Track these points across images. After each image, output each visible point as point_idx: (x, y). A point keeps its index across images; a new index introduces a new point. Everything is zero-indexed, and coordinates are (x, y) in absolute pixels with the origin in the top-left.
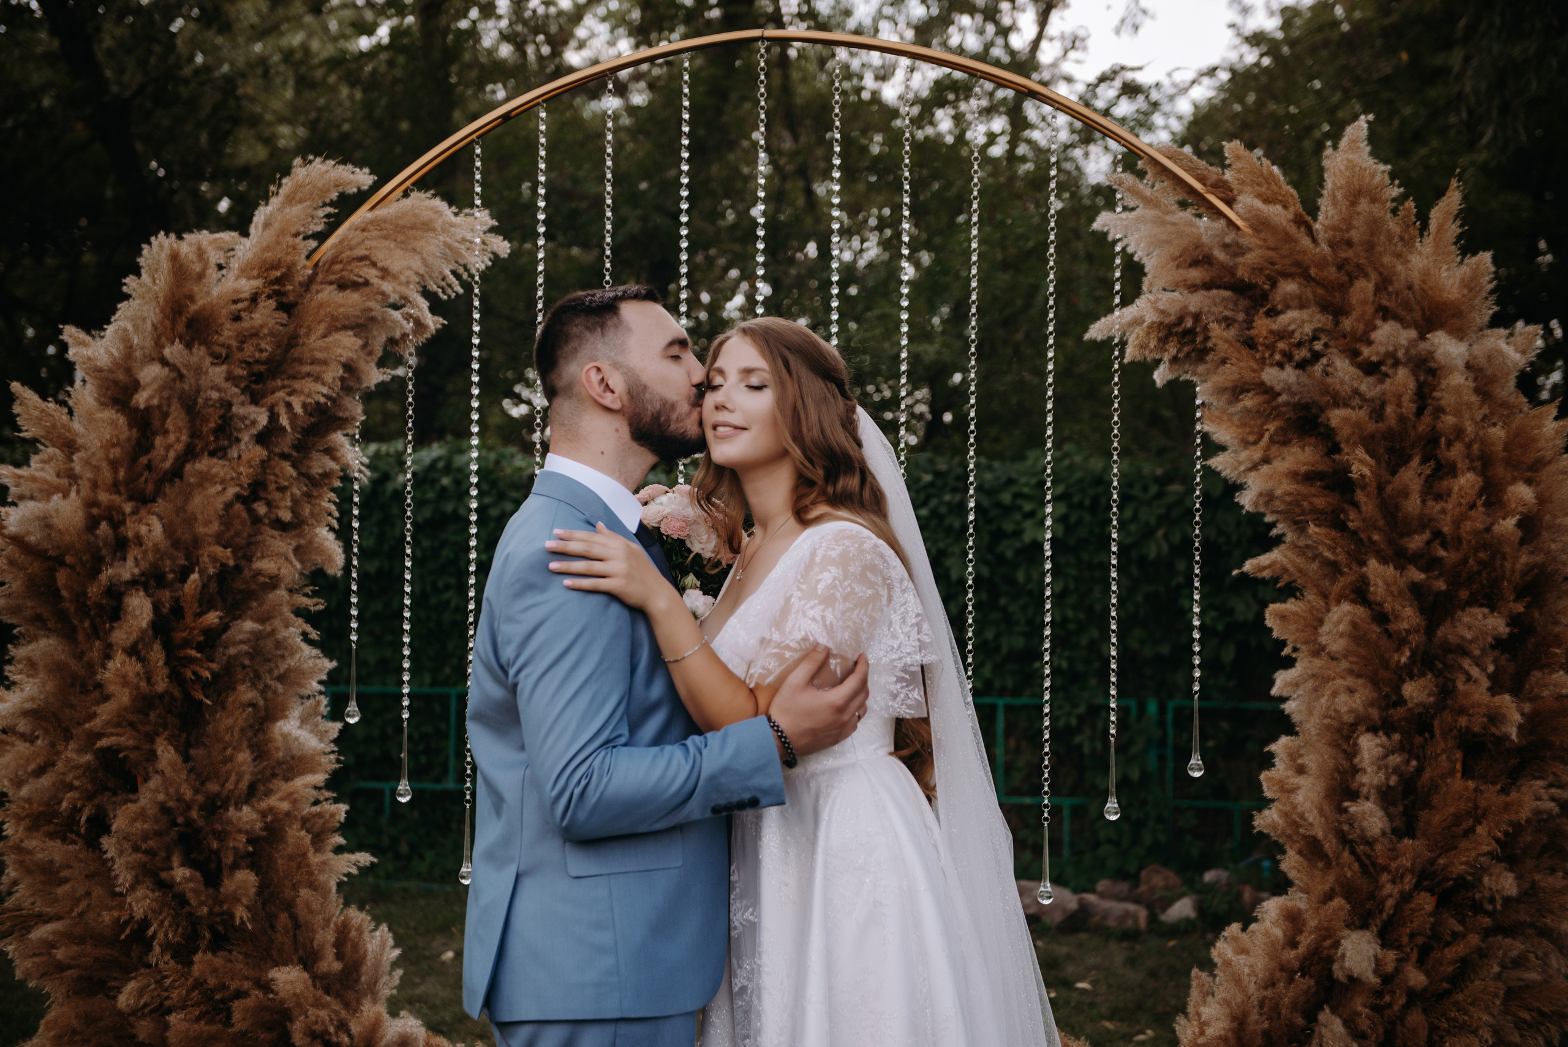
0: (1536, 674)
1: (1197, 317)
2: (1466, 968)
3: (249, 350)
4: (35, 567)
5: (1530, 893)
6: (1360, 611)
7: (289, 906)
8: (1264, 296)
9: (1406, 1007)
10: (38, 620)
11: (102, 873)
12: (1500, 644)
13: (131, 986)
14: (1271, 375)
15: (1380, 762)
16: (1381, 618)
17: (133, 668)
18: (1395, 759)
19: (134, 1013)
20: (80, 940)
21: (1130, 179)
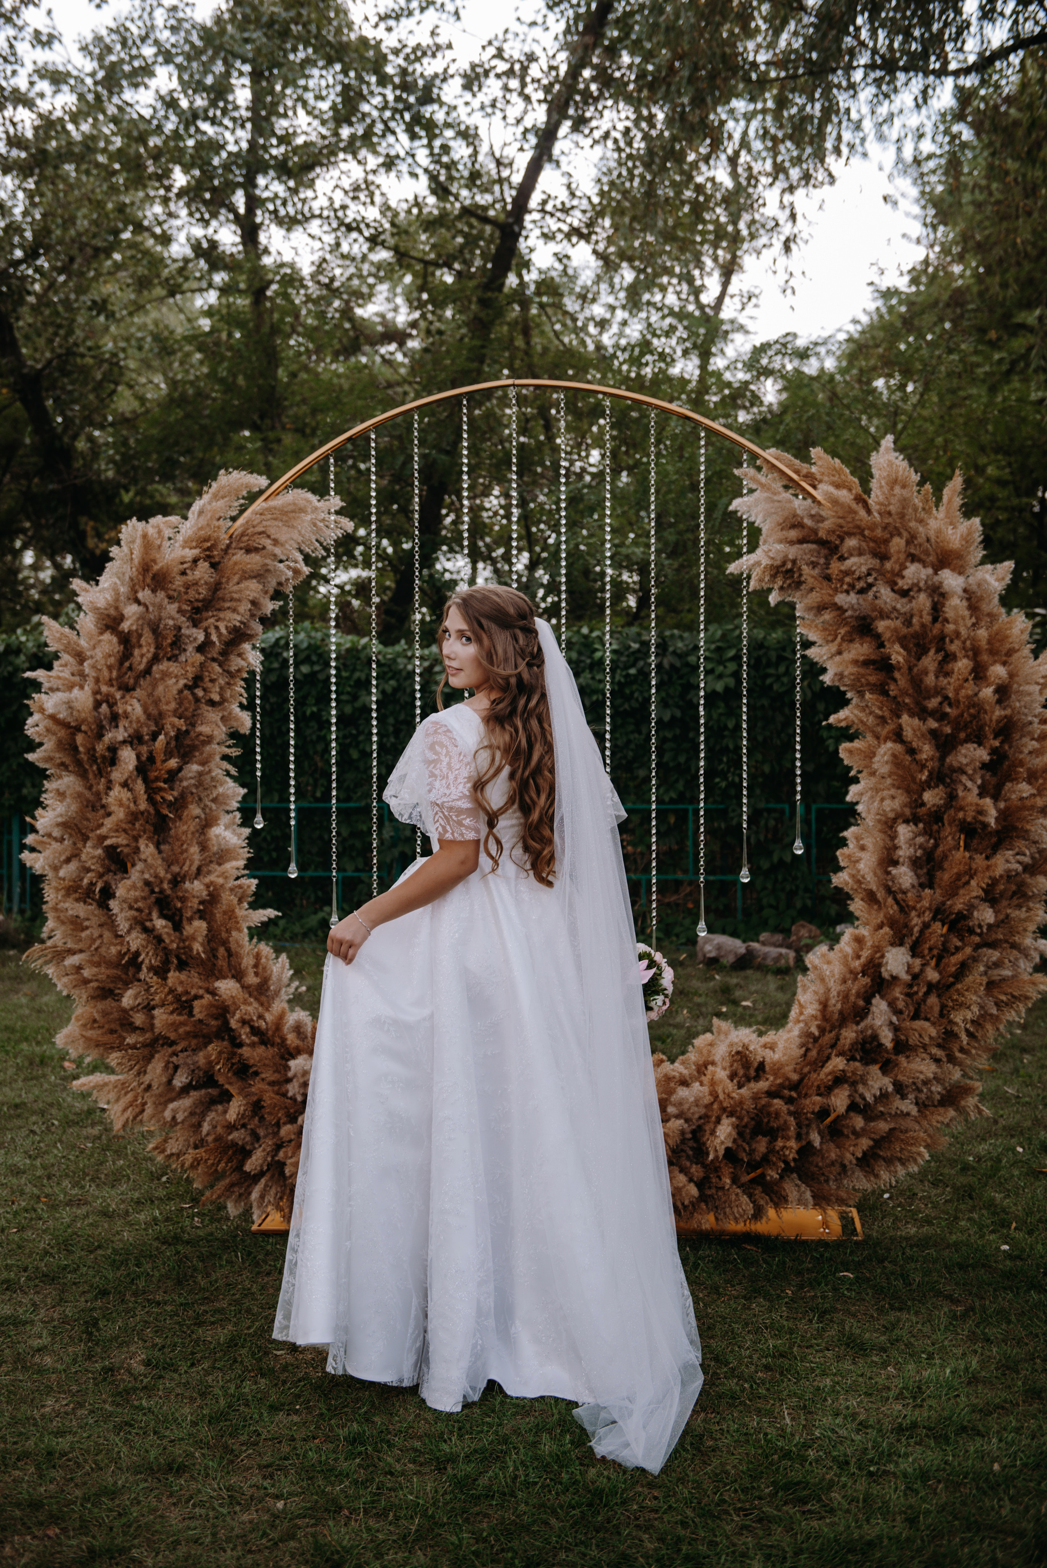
0: (1009, 785)
1: (794, 562)
2: (964, 968)
3: (192, 594)
4: (62, 733)
5: (1003, 922)
6: (899, 747)
7: (225, 943)
8: (837, 547)
9: (927, 994)
10: (63, 765)
11: (110, 923)
12: (984, 766)
13: (130, 993)
14: (841, 599)
15: (911, 842)
16: (912, 751)
17: (125, 795)
18: (920, 840)
19: (132, 1009)
20: (98, 965)
21: (752, 472)
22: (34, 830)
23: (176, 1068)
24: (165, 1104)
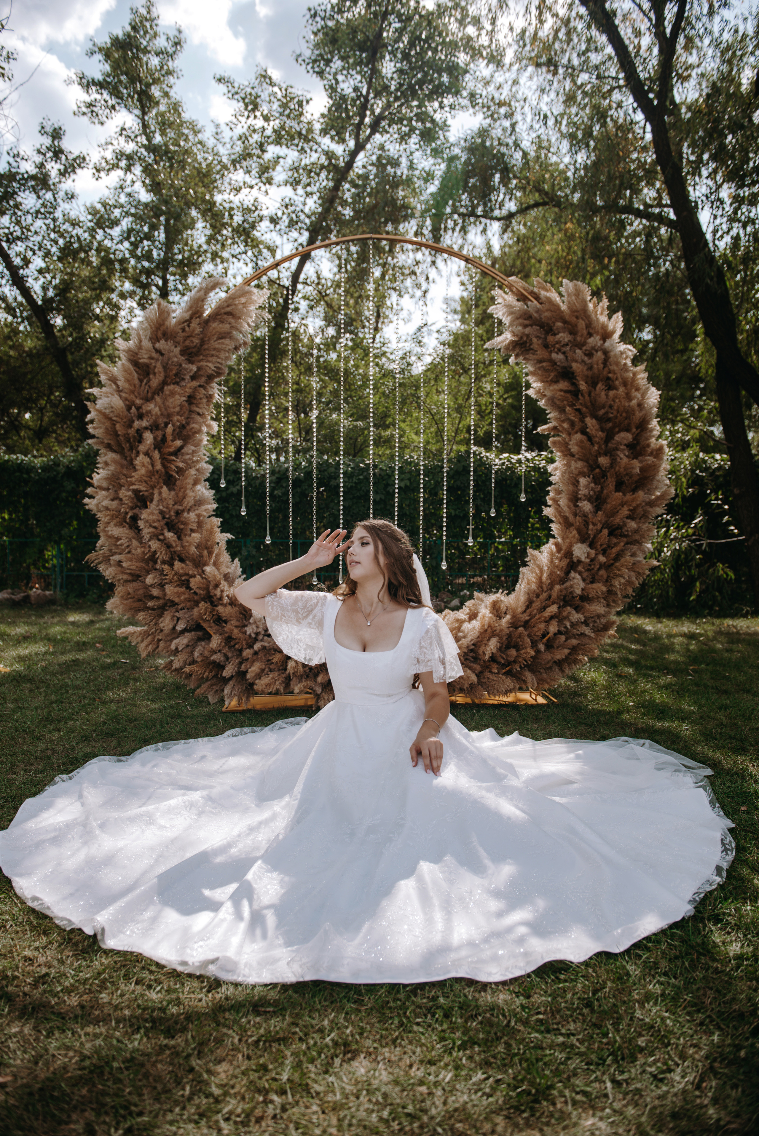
0: (643, 456)
1: (528, 336)
2: (619, 555)
3: (188, 343)
4: (108, 424)
6: (584, 438)
8: (551, 329)
9: (599, 569)
10: (109, 447)
11: (138, 535)
12: (629, 445)
13: (150, 576)
14: (554, 355)
15: (587, 487)
16: (590, 438)
17: (147, 460)
18: (592, 485)
19: (151, 586)
20: (131, 560)
21: (500, 292)
22: (91, 485)
23: (178, 619)
24: (171, 641)
